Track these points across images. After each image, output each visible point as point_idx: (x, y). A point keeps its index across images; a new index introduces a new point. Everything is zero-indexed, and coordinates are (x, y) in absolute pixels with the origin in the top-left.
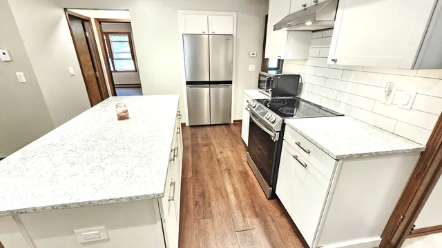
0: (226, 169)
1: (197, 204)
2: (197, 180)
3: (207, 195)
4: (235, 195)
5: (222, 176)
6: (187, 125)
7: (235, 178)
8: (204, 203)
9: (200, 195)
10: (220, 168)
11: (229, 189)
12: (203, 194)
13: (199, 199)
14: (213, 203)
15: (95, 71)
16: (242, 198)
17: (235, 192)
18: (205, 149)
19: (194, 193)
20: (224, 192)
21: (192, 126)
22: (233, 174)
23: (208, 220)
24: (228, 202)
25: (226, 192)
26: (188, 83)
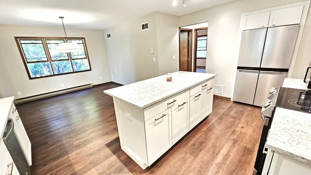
0: (234, 140)
1: (194, 145)
2: (206, 134)
3: (204, 145)
4: (224, 158)
5: (226, 142)
6: (232, 100)
7: (235, 149)
8: (199, 147)
9: (200, 142)
10: (230, 136)
11: (224, 151)
12: (201, 143)
13: (197, 144)
14: (203, 152)
15: (188, 58)
16: (228, 163)
17: (226, 155)
18: (231, 119)
19: (197, 139)
20: (217, 151)
21: (235, 102)
22: (236, 145)
23: (192, 157)
24: (214, 158)
25: (219, 151)
26: (239, 68)
